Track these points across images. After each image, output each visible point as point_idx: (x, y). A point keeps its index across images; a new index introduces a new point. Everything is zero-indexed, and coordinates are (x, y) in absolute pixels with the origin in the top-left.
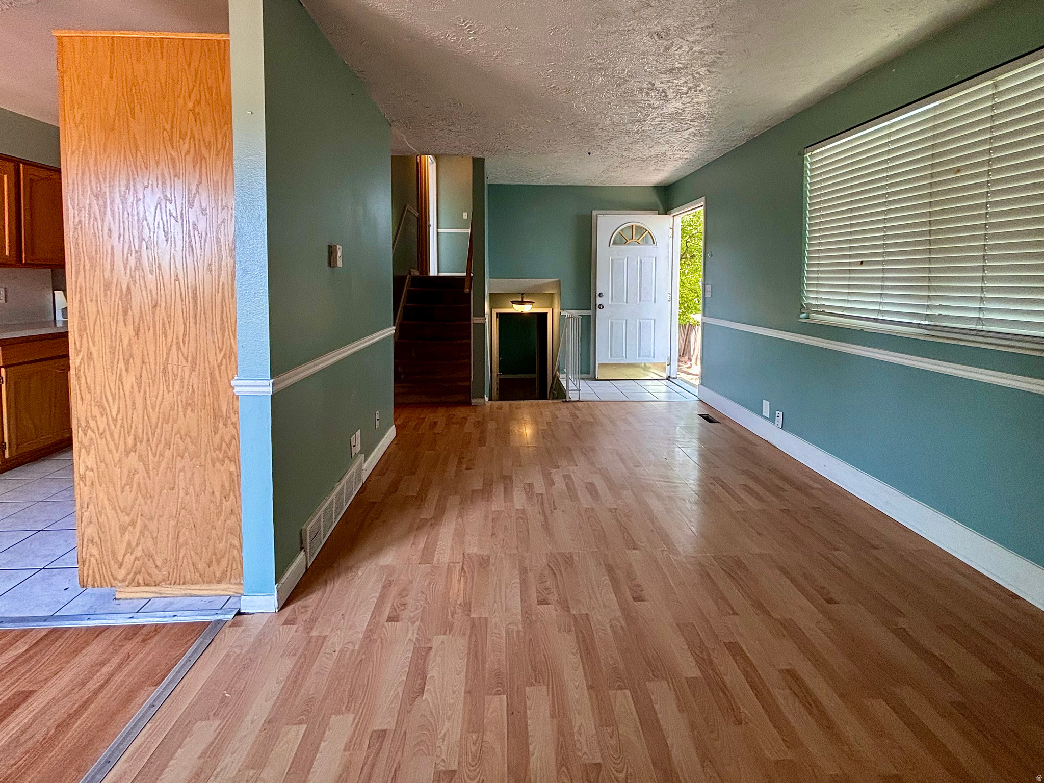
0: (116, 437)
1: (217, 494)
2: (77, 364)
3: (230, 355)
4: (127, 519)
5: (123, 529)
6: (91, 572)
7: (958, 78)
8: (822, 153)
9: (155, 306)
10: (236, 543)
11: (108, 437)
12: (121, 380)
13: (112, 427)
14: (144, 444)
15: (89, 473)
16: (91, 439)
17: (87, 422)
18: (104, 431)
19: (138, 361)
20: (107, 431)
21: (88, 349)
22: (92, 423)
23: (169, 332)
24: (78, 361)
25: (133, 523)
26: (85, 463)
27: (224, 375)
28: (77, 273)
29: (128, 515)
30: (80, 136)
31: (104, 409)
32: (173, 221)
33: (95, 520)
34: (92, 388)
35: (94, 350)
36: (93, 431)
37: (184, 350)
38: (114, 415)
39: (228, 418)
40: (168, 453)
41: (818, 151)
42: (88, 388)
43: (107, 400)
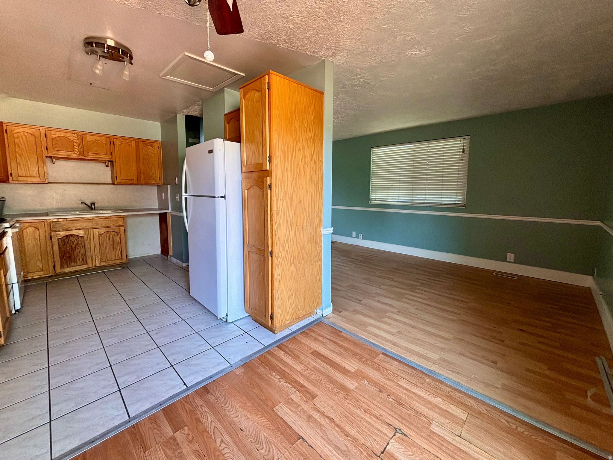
0: (288, 259)
1: (316, 274)
2: (275, 229)
3: (320, 220)
4: (290, 293)
5: (289, 298)
6: (278, 321)
7: (421, 140)
8: (377, 150)
9: (300, 202)
10: (320, 292)
11: (285, 259)
12: (289, 234)
13: (286, 254)
14: (296, 259)
15: (279, 277)
16: (279, 262)
17: (278, 254)
18: (284, 257)
19: (295, 225)
20: (285, 257)
21: (279, 221)
22: (280, 255)
23: (304, 213)
24: (275, 227)
25: (292, 295)
26: (277, 273)
27: (319, 228)
28: (276, 188)
29: (291, 291)
30: (278, 122)
31: (284, 247)
32: (306, 165)
33: (280, 298)
34: (280, 239)
35: (281, 222)
36: (280, 258)
37: (308, 219)
38: (287, 250)
39: (319, 244)
40: (303, 262)
41: (376, 149)
42: (279, 239)
43: (285, 244)
